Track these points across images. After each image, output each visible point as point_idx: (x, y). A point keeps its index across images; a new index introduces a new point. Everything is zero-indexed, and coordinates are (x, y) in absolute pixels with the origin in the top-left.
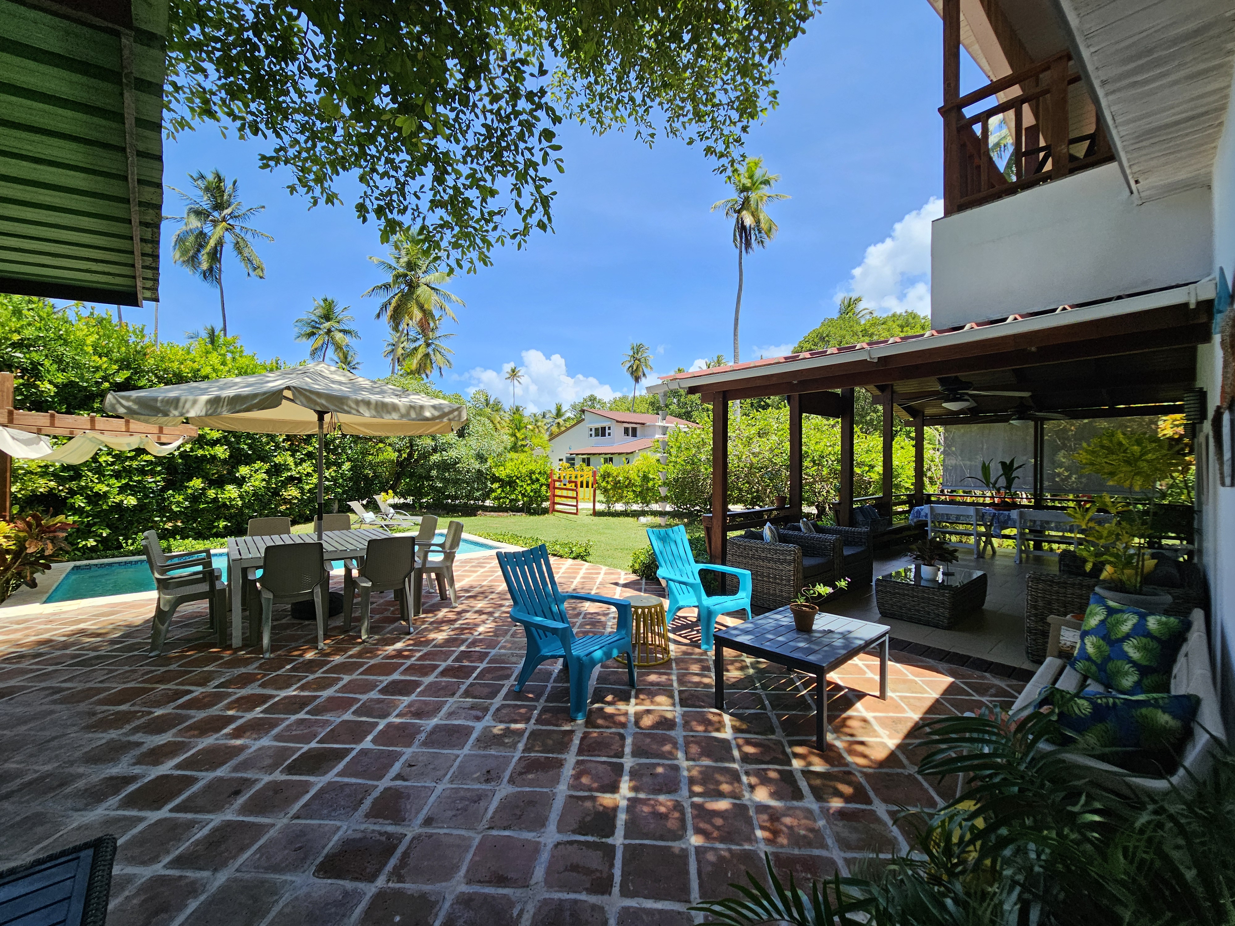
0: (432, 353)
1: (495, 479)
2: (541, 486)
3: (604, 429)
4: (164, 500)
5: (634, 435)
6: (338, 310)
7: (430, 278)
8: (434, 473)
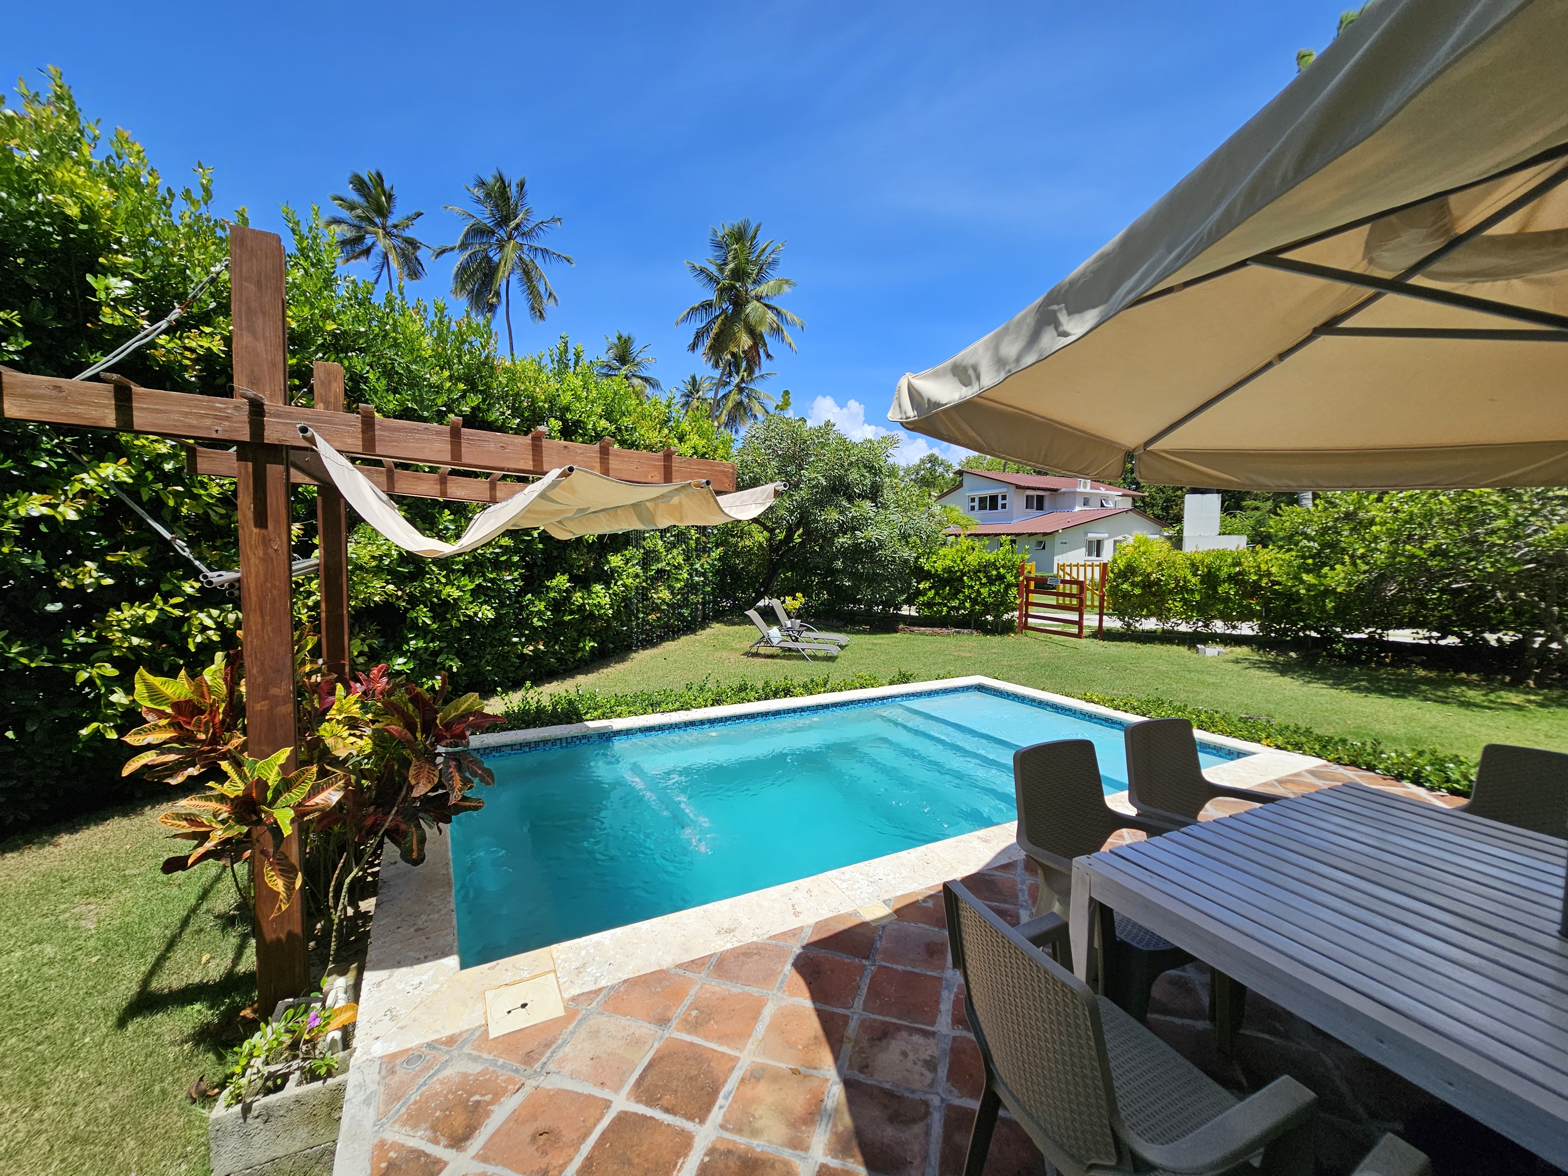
0: (746, 401)
1: (922, 574)
2: (1009, 586)
3: (994, 499)
4: (522, 608)
5: (1040, 507)
6: (636, 348)
7: (762, 289)
8: (839, 564)
